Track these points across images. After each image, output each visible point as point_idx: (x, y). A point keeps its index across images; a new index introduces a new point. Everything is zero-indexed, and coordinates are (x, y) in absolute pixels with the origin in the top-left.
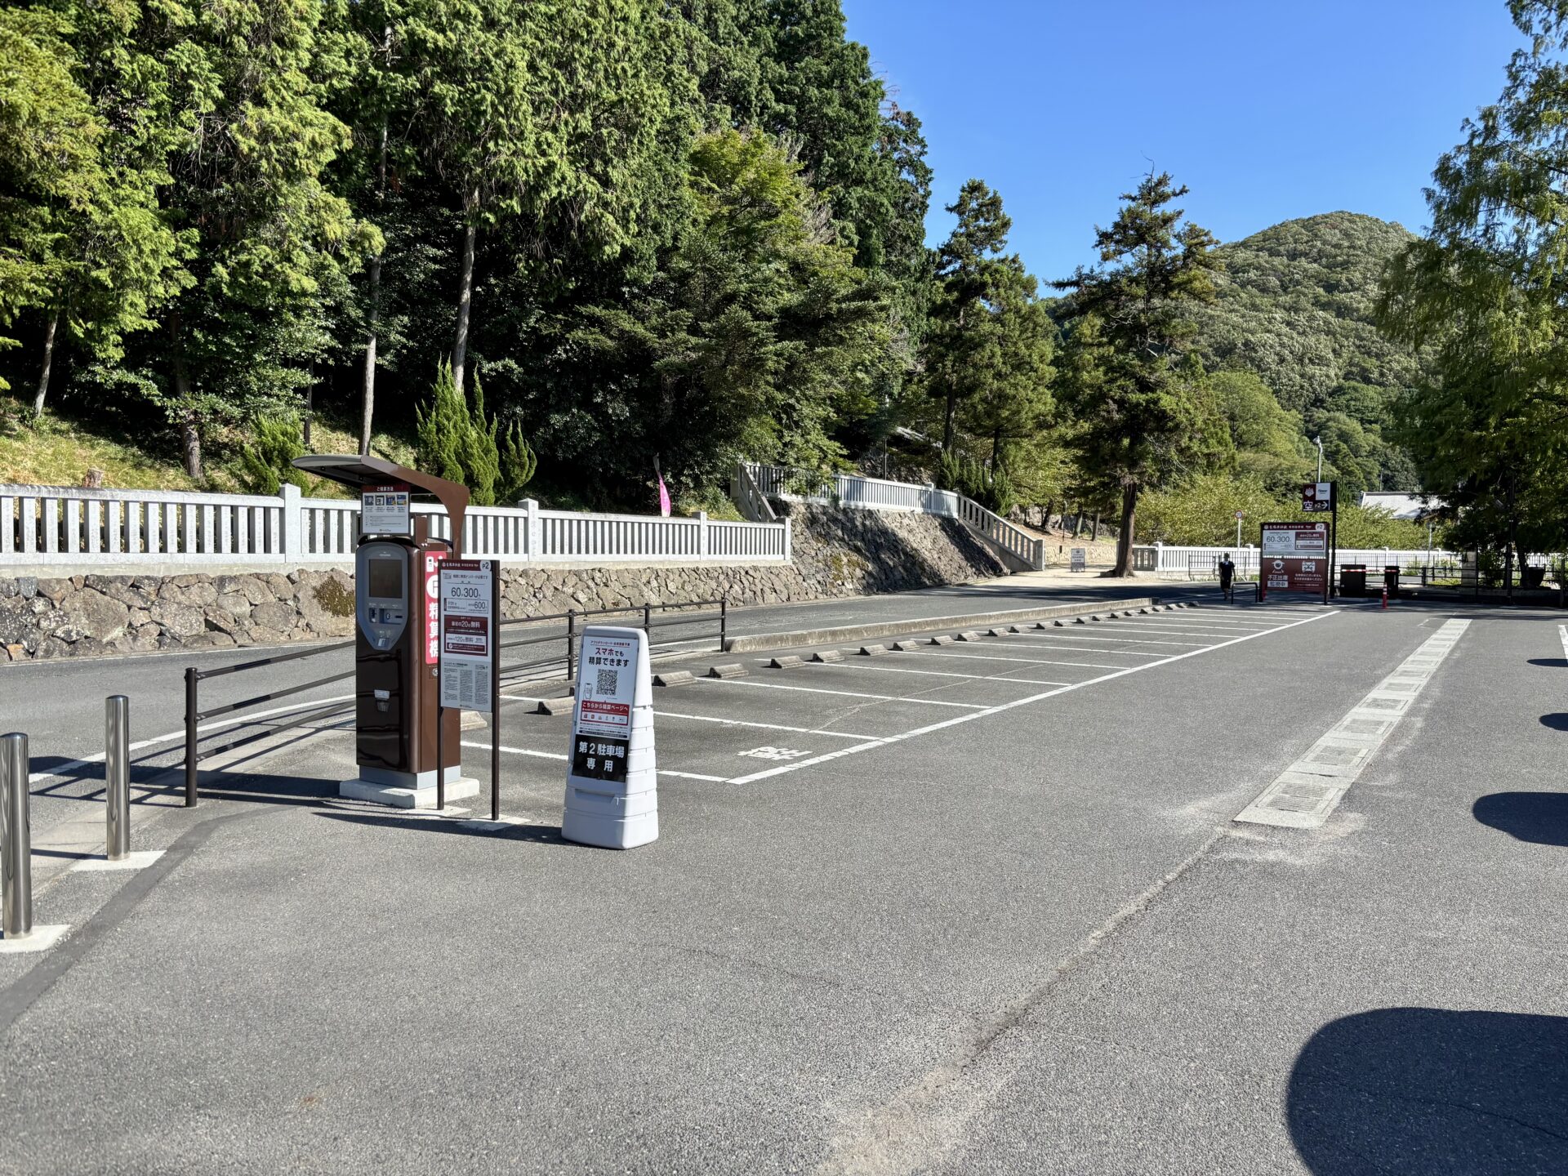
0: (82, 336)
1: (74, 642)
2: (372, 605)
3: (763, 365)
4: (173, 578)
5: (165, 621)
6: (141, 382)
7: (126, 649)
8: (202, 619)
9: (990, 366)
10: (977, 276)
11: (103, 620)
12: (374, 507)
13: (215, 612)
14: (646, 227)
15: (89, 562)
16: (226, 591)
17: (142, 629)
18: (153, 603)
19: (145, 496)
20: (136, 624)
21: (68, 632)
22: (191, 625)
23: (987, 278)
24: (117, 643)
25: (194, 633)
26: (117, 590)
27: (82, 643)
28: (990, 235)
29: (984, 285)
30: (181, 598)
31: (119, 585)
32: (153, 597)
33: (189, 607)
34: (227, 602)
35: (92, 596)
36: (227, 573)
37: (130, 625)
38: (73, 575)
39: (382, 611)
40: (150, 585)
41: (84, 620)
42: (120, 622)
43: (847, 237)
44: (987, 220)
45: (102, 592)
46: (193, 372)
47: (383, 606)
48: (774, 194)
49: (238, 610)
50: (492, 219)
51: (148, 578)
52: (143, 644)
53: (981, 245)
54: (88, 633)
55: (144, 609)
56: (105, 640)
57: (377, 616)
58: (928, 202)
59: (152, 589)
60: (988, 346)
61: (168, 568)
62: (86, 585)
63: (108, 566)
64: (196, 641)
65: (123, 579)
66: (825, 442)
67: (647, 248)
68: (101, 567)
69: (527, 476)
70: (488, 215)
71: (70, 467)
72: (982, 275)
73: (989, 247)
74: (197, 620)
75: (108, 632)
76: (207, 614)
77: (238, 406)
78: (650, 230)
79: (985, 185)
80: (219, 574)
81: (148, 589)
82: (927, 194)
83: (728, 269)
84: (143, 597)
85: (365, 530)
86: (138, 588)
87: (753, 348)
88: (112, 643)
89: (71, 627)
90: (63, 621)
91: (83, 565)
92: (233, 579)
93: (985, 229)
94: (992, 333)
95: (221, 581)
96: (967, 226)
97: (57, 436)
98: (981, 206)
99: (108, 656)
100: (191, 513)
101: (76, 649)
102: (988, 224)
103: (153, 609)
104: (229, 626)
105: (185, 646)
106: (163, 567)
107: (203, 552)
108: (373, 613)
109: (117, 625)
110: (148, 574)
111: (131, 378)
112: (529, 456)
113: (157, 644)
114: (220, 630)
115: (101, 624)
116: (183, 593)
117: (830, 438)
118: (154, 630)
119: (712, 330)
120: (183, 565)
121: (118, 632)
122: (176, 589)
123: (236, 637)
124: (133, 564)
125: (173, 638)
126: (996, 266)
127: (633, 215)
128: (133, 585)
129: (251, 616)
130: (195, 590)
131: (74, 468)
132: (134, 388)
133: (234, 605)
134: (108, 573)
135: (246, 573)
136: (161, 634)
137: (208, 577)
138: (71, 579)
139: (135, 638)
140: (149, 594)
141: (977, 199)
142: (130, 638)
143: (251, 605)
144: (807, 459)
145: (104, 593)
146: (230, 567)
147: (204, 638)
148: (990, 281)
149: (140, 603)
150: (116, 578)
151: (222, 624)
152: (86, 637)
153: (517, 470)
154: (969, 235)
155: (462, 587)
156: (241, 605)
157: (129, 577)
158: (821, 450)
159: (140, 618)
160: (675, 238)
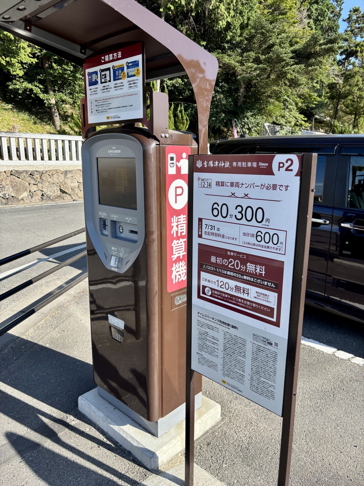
0: (5, 64)
1: (7, 199)
2: (103, 215)
3: (286, 76)
4: (47, 171)
5: (43, 190)
6: (34, 88)
7: (28, 201)
8: (58, 189)
9: (357, 85)
10: (354, 49)
11: (19, 189)
12: (100, 86)
13: (63, 185)
14: (237, 13)
15: (13, 164)
16: (68, 177)
17: (34, 193)
18: (39, 182)
19: (33, 136)
20: (32, 191)
21: (5, 195)
22: (54, 191)
23: (358, 49)
24: (25, 199)
25: (56, 194)
26: (24, 176)
27: (10, 199)
28: (361, 30)
29: (357, 52)
30: (50, 180)
31: (25, 174)
32: (38, 180)
33: (53, 183)
34: (68, 181)
35: (14, 179)
36: (68, 169)
37: (30, 191)
38: (6, 170)
39: (114, 223)
40: (37, 174)
41: (11, 189)
42: (26, 190)
43: (310, 27)
44: (359, 24)
45: (18, 177)
46: (54, 83)
47: (115, 217)
48: (286, 3)
49: (72, 185)
50: (172, 8)
51: (36, 171)
52: (35, 199)
53: (355, 35)
54: (13, 195)
55: (35, 184)
56: (20, 198)
57: (109, 227)
58: (341, 13)
59: (38, 176)
60: (356, 76)
61: (45, 167)
62: (11, 174)
63: (21, 166)
64: (56, 198)
65: (26, 172)
66: (298, 115)
67: (237, 24)
68: (18, 166)
69: (185, 128)
70: (171, 6)
71: (8, 125)
72: (356, 47)
73: (359, 36)
74: (57, 189)
75: (21, 194)
76: (60, 187)
77: (71, 98)
78: (238, 15)
79: (360, 9)
80: (65, 169)
81: (37, 176)
82: (341, 10)
83: (272, 32)
84: (35, 179)
85: (92, 120)
86: (33, 175)
87: (283, 67)
88: (22, 199)
89: (5, 192)
90: (2, 190)
91: (10, 166)
92: (70, 171)
93: (359, 28)
94: (358, 71)
95: (66, 173)
96: (351, 27)
97: (4, 112)
98: (358, 18)
99: (21, 205)
100: (53, 143)
101: (8, 201)
102: (360, 26)
103: (39, 184)
104: (69, 191)
105: (52, 200)
106: (43, 166)
107: (58, 160)
108: (103, 223)
109: (24, 191)
110: (37, 169)
111: (30, 86)
112: (186, 120)
113: (41, 199)
114: (66, 193)
115: (18, 191)
116: (51, 178)
117: (300, 114)
118: (40, 193)
119: (265, 60)
120: (51, 166)
121: (25, 194)
122: (48, 176)
123: (72, 196)
124: (30, 165)
125: (47, 196)
126: (361, 44)
127: (232, 6)
128: (30, 174)
129: (78, 187)
130: (55, 176)
131: (9, 125)
132: (31, 90)
133: (71, 182)
134: (20, 169)
135: (76, 169)
136: (42, 195)
137: (60, 171)
138: (5, 172)
139: (32, 197)
140: (37, 178)
141: (356, 15)
142: (30, 197)
143: (78, 182)
144: (290, 122)
145: (19, 178)
146: (69, 166)
147: (60, 196)
148: (360, 50)
149: (33, 182)
150: (24, 171)
151: (66, 191)
152: (12, 197)
153: (182, 126)
154: (352, 31)
155: (232, 203)
156: (74, 183)
157: (29, 171)
158: (296, 118)
159: (34, 188)
160: (249, 19)
